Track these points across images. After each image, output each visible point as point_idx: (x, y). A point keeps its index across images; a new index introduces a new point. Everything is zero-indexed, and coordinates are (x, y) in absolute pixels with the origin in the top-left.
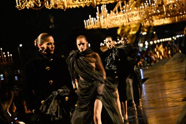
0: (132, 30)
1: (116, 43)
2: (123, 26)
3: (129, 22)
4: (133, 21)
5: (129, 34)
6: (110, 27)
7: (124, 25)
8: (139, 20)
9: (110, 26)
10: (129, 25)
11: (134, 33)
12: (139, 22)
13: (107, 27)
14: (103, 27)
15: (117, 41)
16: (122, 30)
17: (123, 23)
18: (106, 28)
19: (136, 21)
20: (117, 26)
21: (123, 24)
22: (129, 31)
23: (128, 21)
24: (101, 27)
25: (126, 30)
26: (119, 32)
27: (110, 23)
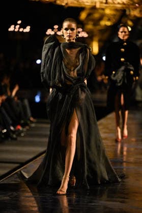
0: (106, 18)
2: (94, 8)
3: (106, 3)
4: (114, 3)
5: (99, 25)
6: (71, 5)
7: (95, 6)
8: (125, 2)
9: (72, 3)
10: (103, 9)
11: (109, 23)
12: (124, 6)
13: (67, 4)
14: (58, 2)
16: (89, 15)
17: (96, 3)
18: (63, 4)
19: (119, 3)
20: (83, 6)
21: (94, 4)
22: (101, 19)
23: (104, 1)
24: (55, 2)
25: (96, 16)
26: (83, 16)
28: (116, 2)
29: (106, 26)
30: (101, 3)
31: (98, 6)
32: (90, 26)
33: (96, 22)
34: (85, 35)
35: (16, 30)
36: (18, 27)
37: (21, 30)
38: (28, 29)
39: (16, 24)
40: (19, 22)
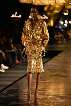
0: (56, 9)
1: (42, 18)
2: (50, 5)
4: (59, 3)
5: (53, 12)
9: (40, 3)
10: (55, 6)
14: (34, 4)
16: (49, 8)
17: (51, 3)
20: (45, 5)
22: (54, 10)
23: (55, 2)
25: (52, 8)
26: (46, 9)
27: (40, 1)
28: (60, 3)
29: (56, 13)
32: (49, 13)
33: (52, 11)
34: (47, 18)
35: (15, 17)
36: (15, 15)
37: (17, 17)
38: (20, 16)
39: (15, 14)
40: (16, 13)
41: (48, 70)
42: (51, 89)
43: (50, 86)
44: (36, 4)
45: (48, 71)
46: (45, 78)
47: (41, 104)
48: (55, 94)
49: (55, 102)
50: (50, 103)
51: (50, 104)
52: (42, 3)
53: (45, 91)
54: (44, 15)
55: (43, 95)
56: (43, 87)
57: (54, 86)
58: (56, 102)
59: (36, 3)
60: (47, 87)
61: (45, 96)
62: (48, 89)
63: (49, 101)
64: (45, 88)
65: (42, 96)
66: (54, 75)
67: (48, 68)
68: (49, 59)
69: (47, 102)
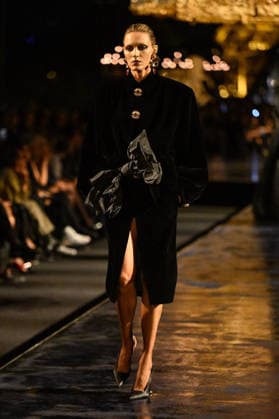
1: (207, 67)
2: (239, 24)
3: (257, 15)
4: (268, 16)
5: (247, 49)
6: (201, 20)
7: (240, 21)
9: (202, 17)
11: (262, 46)
13: (194, 19)
14: (180, 17)
15: (212, 62)
16: (231, 34)
17: (240, 17)
20: (218, 21)
21: (237, 18)
22: (250, 39)
23: (252, 12)
25: (243, 34)
26: (221, 36)
27: (203, 9)
28: (271, 14)
29: (259, 51)
30: (250, 15)
31: (245, 20)
32: (231, 53)
33: (242, 46)
34: (225, 67)
35: (115, 62)
36: (117, 56)
39: (113, 52)
40: (118, 48)
41: (228, 249)
42: (237, 317)
43: (232, 305)
44: (189, 19)
45: (228, 255)
46: (216, 278)
47: (203, 368)
48: (250, 333)
49: (251, 364)
50: (234, 365)
51: (235, 369)
52: (209, 16)
53: (218, 322)
54: (216, 58)
55: (210, 336)
56: (210, 310)
57: (249, 306)
58: (255, 361)
59: (187, 15)
60: (224, 309)
61: (218, 341)
62: (226, 315)
63: (229, 360)
64: (216, 314)
65: (205, 340)
66: (247, 270)
67: (228, 244)
68: (231, 210)
69: (224, 364)
